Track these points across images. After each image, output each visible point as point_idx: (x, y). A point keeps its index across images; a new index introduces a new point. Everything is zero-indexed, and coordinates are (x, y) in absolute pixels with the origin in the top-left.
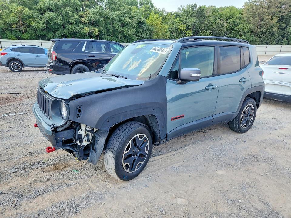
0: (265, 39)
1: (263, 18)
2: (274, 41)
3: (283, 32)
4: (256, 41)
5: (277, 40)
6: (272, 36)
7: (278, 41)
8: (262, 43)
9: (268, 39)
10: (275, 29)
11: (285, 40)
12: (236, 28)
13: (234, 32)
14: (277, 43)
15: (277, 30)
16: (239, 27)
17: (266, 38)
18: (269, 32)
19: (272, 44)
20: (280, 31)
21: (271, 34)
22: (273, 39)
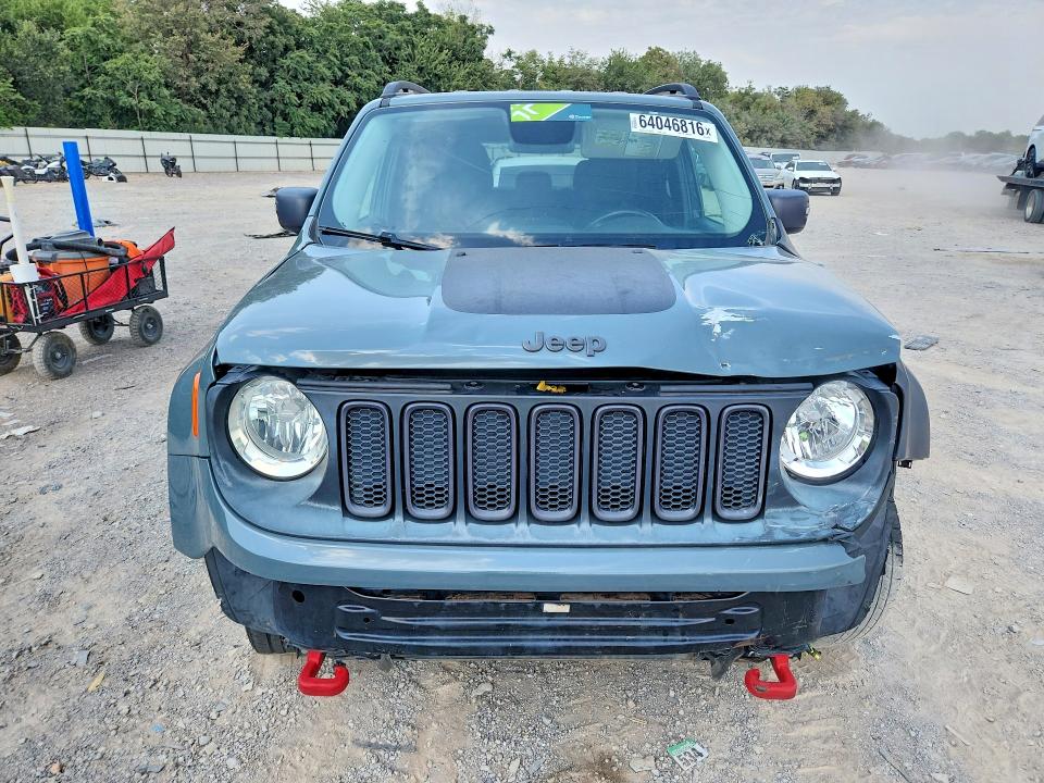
0: (221, 116)
1: (197, 39)
2: (253, 124)
3: (266, 95)
4: (195, 121)
5: (259, 120)
6: (239, 106)
7: (261, 123)
8: (216, 130)
9: (231, 116)
10: (244, 83)
11: (279, 120)
12: (109, 65)
13: (105, 81)
14: (262, 128)
15: (250, 87)
16: (120, 61)
17: (224, 111)
18: (229, 91)
19: (247, 132)
20: (258, 92)
21: (236, 99)
22: (247, 117)
